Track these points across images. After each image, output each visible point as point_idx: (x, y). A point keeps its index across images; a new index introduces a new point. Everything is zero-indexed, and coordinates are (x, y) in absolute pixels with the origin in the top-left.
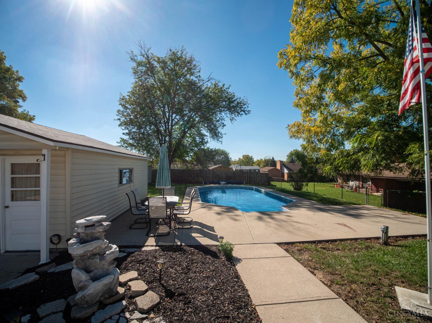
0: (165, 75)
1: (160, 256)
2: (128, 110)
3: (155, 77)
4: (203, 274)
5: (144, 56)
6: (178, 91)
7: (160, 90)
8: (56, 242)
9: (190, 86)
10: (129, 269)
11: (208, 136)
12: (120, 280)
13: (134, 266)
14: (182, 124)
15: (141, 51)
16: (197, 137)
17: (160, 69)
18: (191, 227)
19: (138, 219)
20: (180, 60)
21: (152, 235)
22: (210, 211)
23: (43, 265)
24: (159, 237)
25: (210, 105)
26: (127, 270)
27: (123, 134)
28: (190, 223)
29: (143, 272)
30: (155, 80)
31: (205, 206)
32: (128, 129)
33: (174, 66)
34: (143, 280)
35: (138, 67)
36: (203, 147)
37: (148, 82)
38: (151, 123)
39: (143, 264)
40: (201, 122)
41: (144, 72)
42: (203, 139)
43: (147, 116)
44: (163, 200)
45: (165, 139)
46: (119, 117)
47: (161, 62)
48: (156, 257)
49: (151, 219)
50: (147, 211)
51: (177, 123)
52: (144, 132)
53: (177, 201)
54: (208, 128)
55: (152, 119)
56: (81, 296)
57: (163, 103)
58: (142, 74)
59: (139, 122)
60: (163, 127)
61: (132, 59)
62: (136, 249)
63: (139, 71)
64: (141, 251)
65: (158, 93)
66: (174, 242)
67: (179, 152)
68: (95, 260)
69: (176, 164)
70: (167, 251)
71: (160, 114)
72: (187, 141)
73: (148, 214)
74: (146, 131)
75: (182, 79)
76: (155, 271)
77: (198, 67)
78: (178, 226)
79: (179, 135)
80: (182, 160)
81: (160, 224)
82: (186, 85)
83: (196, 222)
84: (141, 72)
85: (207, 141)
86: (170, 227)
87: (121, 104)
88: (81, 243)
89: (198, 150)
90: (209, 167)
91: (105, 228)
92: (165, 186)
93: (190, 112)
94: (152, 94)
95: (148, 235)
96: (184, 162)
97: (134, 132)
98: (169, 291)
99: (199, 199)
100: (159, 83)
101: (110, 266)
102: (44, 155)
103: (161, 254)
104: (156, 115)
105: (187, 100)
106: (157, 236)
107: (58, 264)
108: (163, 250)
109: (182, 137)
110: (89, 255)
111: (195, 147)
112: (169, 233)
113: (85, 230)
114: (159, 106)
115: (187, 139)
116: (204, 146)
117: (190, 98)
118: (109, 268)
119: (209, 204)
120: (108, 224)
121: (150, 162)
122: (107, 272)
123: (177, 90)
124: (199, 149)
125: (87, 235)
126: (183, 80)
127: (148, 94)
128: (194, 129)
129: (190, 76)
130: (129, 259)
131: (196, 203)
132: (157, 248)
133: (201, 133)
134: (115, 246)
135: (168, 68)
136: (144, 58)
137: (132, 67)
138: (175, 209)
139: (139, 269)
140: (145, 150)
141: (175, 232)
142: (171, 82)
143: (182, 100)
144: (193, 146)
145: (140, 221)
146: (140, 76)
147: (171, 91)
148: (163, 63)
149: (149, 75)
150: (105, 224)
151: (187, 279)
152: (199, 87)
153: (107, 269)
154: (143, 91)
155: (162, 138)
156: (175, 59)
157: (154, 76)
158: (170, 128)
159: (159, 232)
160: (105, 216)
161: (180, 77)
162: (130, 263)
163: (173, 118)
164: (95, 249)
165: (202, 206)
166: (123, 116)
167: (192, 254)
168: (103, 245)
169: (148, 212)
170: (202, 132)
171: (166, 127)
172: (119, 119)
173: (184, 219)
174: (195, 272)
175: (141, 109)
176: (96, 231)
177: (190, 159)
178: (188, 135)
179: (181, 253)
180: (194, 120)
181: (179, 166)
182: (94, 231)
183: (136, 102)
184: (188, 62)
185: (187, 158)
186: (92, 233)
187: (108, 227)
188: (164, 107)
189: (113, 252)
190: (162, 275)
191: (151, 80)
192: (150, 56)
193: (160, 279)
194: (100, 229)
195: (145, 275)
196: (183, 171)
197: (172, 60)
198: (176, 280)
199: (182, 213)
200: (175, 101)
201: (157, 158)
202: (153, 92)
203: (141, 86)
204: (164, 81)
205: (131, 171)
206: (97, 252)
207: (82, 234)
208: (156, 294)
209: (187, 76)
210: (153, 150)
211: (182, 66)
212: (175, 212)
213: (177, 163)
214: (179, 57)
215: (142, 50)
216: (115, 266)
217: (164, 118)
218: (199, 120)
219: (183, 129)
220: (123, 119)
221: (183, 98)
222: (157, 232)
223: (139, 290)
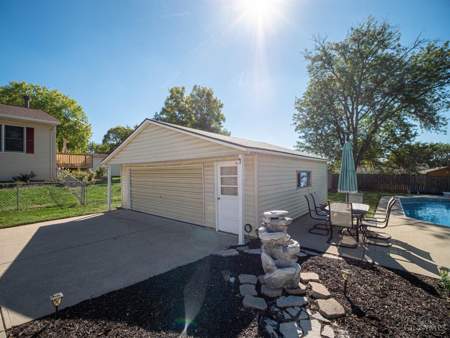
0: (346, 62)
1: (344, 267)
2: (304, 112)
3: (333, 68)
4: (409, 307)
5: (319, 49)
6: (365, 75)
7: (340, 81)
8: (248, 230)
9: (384, 63)
10: (309, 270)
11: (416, 126)
12: (301, 277)
13: (315, 269)
14: (373, 115)
15: (316, 46)
16: (397, 130)
17: (339, 56)
18: (388, 246)
19: (318, 224)
20: (366, 35)
21: (333, 243)
22: (421, 231)
23: (240, 246)
24: (342, 248)
25: (420, 80)
26: (308, 270)
27: (300, 137)
28: (387, 240)
29: (324, 277)
30: (333, 71)
31: (412, 222)
32: (304, 132)
33: (359, 46)
34: (325, 285)
35: (313, 64)
36: (407, 142)
37: (325, 76)
38: (329, 122)
39: (324, 269)
40: (402, 107)
41: (321, 66)
42: (407, 131)
43: (325, 114)
44: (348, 206)
45: (348, 137)
46: (295, 122)
47: (340, 48)
48: (339, 267)
49: (332, 226)
50: (328, 216)
51: (364, 116)
52: (322, 133)
53: (367, 210)
54: (417, 115)
55: (331, 116)
56: (268, 277)
57: (344, 95)
58: (317, 70)
59: (316, 123)
60: (344, 123)
61: (306, 58)
62: (317, 254)
63: (314, 67)
64: (322, 257)
65: (338, 85)
66: (363, 257)
67: (368, 152)
68: (279, 250)
69: (364, 167)
70: (353, 265)
71: (341, 109)
72: (381, 136)
73: (330, 220)
74: (323, 131)
75: (369, 58)
76: (338, 281)
77: (395, 34)
78: (368, 241)
79: (367, 130)
80: (373, 161)
81: (344, 235)
82: (377, 64)
83: (396, 240)
84: (317, 67)
85: (416, 133)
86: (357, 240)
87: (297, 108)
88: (269, 232)
89: (400, 147)
90: (421, 170)
91: (287, 223)
92: (350, 190)
93: (383, 97)
94: (330, 89)
95: (329, 243)
96: (376, 164)
97: (310, 134)
98: (356, 308)
99: (401, 212)
100: (338, 74)
101: (292, 259)
102: (240, 159)
103: (346, 266)
104: (336, 111)
105: (379, 83)
106: (340, 246)
107: (250, 248)
108: (348, 263)
109: (372, 132)
110: (274, 244)
111: (394, 143)
112: (355, 247)
113: (271, 222)
114: (340, 100)
115: (381, 134)
116: (410, 141)
117: (384, 79)
118: (291, 261)
119: (421, 221)
120: (290, 220)
121: (330, 165)
122: (289, 264)
123: (363, 74)
124: (402, 145)
125: (272, 226)
126: (372, 59)
127: (325, 89)
128: (391, 119)
129: (383, 50)
130: (309, 261)
131: (397, 218)
132: (341, 259)
133: (404, 123)
134: (296, 242)
135: (349, 52)
136: (320, 51)
137: (307, 66)
138: (364, 220)
139: (320, 273)
140: (323, 152)
141: (363, 246)
142: (355, 67)
143: (371, 85)
144: (390, 143)
145: (320, 226)
146: (316, 72)
147: (355, 78)
148: (343, 48)
149: (325, 68)
150: (287, 219)
151: (383, 304)
152: (399, 60)
153: (289, 261)
154: (320, 87)
155: (344, 137)
156: (360, 36)
157: (331, 67)
158: (354, 123)
159: (343, 242)
160: (287, 212)
161: (367, 57)
162: (311, 264)
163: (358, 111)
164: (279, 239)
165: (407, 222)
166: (299, 119)
167: (392, 278)
168: (285, 238)
169: (330, 217)
170: (405, 121)
171: (348, 123)
172: (295, 123)
173: (378, 235)
174: (395, 300)
175: (318, 109)
176: (279, 224)
177: (386, 160)
178: (382, 129)
179: (374, 273)
180: (392, 107)
181: (369, 169)
182: (278, 224)
183: (312, 101)
184: (379, 34)
185: (381, 160)
186: (276, 225)
187: (290, 223)
188: (346, 100)
189: (294, 247)
190: (347, 288)
191: (328, 73)
192: (326, 47)
193: (345, 292)
194: (283, 223)
195: (327, 281)
196: (376, 176)
197: (355, 40)
198: (366, 300)
199: (374, 225)
200: (360, 89)
201: (338, 161)
202: (331, 87)
203: (317, 83)
204: (345, 69)
205: (309, 174)
206: (281, 243)
207: (268, 225)
208: (340, 305)
209: (377, 52)
210: (334, 151)
211: (370, 41)
212: (364, 223)
213: (366, 166)
214: (365, 32)
215: (317, 43)
216: (296, 261)
217: (346, 113)
218: (401, 105)
219: (373, 121)
220: (299, 123)
221: (373, 82)
222: (340, 242)
223: (321, 293)
